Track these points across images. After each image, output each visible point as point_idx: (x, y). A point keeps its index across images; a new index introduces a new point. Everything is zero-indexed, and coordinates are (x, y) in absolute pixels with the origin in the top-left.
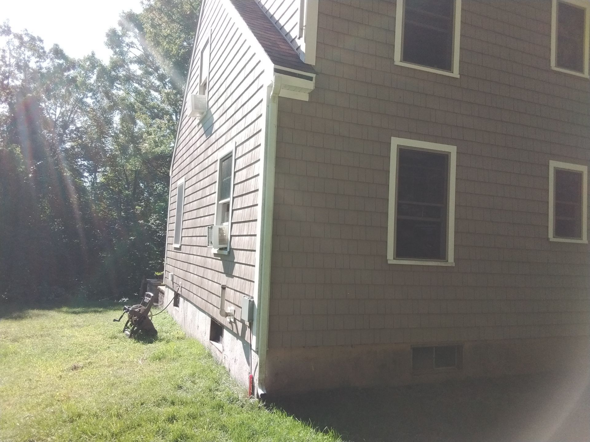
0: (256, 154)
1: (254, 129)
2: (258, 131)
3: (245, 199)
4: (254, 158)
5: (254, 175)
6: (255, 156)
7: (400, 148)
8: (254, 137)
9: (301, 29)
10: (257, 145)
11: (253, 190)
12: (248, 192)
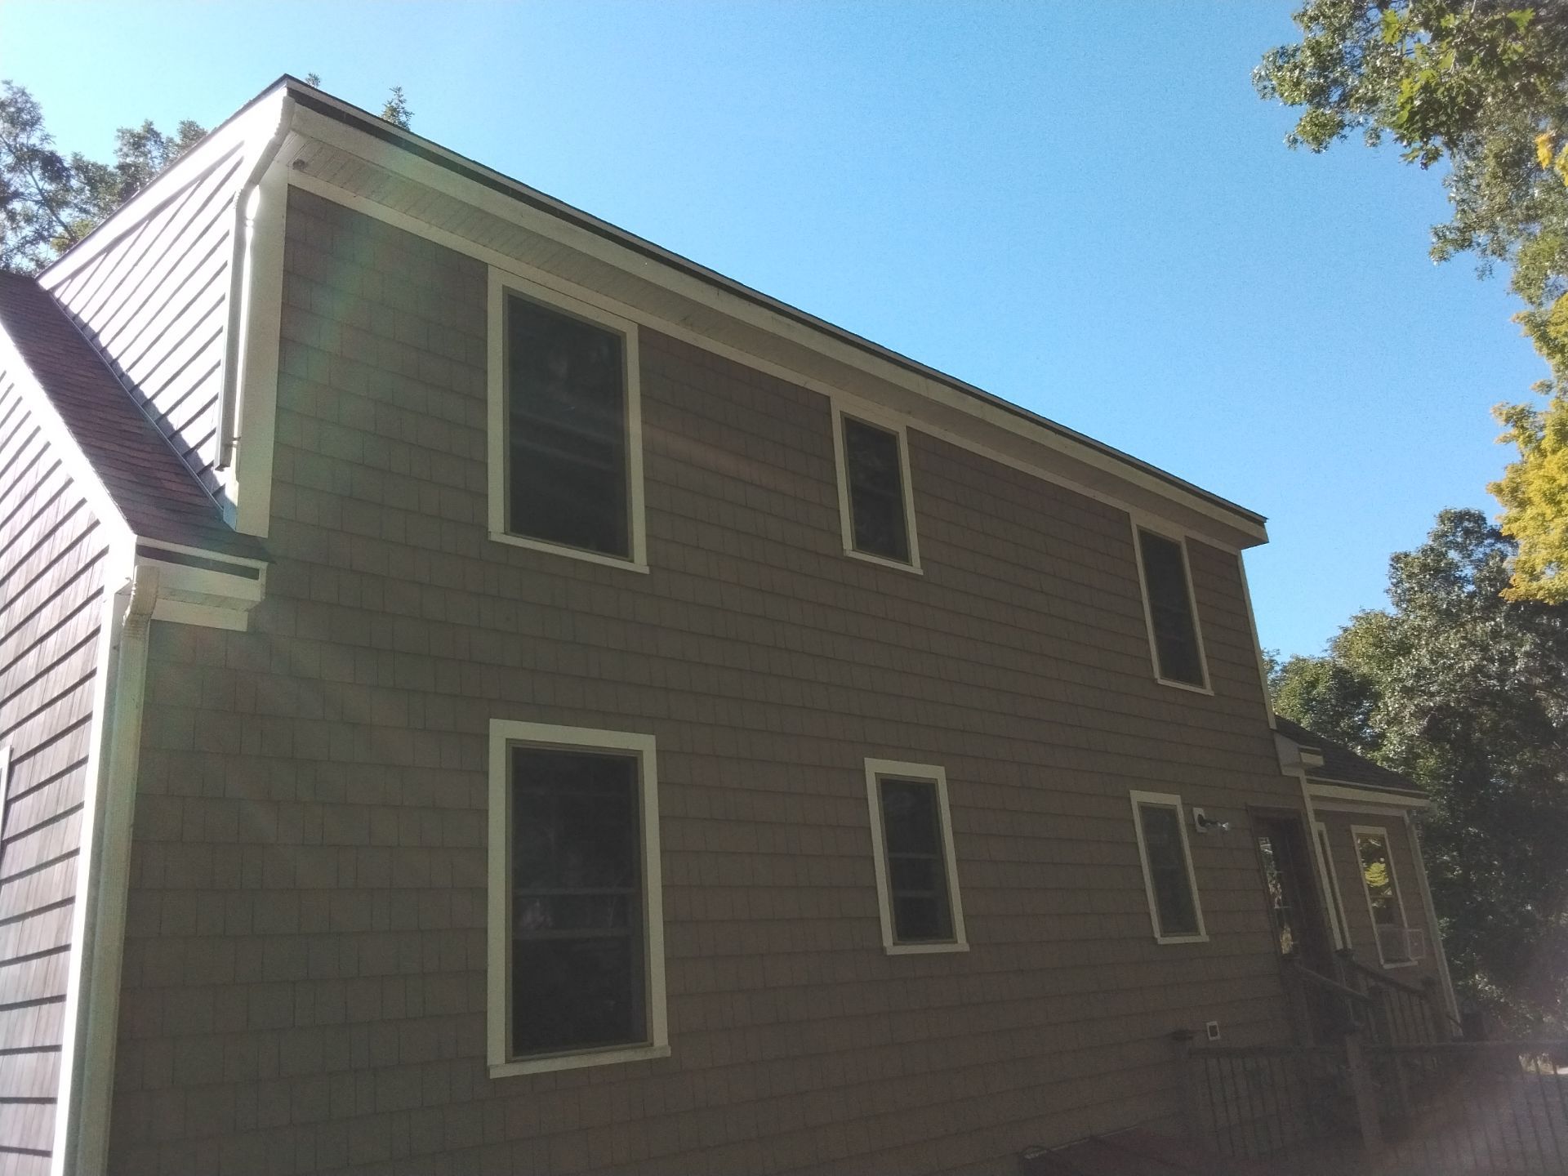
0: (72, 786)
1: (71, 710)
2: (81, 717)
3: (31, 931)
4: (66, 800)
5: (63, 853)
6: (71, 791)
7: (513, 748)
8: (70, 735)
9: (226, 447)
10: (75, 761)
11: (59, 899)
12: (44, 905)
